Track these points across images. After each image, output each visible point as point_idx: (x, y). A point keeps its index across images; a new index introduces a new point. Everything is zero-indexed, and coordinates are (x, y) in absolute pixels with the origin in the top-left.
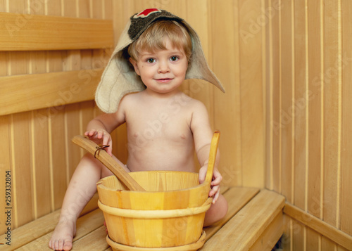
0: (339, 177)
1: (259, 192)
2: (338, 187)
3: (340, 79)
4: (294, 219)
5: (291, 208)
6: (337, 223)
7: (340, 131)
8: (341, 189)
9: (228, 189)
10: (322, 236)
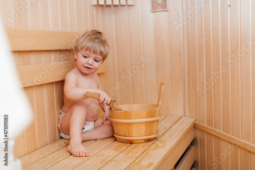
0: (221, 107)
1: (181, 118)
2: (222, 111)
3: (221, 59)
4: (200, 130)
5: (198, 124)
6: (222, 129)
7: (221, 84)
8: (223, 112)
9: (166, 117)
10: (214, 136)
